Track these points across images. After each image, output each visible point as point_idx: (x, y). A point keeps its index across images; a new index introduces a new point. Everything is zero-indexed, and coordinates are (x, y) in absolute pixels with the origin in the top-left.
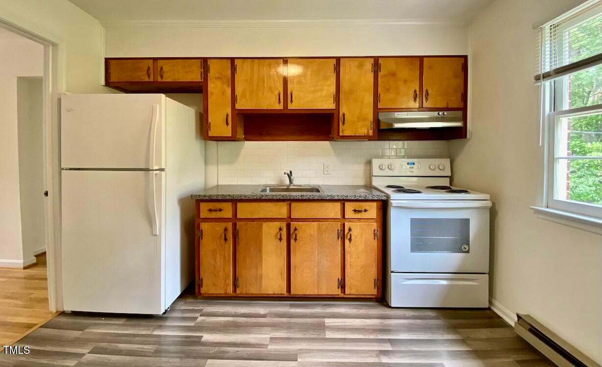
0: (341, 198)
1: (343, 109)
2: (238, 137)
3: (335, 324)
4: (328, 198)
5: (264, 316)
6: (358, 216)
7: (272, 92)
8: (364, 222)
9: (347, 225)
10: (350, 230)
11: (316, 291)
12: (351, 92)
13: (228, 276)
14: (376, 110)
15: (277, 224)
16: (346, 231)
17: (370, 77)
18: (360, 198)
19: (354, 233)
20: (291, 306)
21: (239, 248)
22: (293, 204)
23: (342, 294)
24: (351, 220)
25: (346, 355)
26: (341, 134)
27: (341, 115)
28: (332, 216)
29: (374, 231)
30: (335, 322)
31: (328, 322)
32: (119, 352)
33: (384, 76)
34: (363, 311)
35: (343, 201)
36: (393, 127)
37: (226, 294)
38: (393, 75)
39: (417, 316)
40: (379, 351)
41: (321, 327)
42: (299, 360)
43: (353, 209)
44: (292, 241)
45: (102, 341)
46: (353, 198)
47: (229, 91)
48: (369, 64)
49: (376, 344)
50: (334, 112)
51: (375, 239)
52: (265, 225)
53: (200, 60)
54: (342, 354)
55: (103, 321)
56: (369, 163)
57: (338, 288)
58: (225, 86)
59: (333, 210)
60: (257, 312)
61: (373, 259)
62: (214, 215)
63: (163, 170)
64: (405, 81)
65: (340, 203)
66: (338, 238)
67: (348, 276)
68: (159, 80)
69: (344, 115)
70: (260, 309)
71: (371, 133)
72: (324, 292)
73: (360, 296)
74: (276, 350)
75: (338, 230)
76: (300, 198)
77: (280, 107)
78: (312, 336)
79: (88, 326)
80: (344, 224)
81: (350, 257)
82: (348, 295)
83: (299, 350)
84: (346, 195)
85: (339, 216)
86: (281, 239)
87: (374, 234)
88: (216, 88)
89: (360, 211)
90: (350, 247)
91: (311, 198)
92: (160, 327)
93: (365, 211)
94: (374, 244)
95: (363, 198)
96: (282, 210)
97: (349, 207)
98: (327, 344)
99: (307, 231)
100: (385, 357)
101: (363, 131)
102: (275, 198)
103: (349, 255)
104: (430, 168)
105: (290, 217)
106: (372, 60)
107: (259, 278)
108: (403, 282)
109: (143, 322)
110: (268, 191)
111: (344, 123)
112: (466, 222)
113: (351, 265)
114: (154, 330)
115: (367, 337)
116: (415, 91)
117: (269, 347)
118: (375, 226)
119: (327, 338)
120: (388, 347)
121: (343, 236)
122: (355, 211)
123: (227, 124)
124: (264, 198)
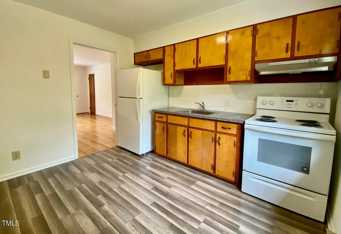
0: (214, 119)
1: (230, 64)
2: (176, 83)
3: (201, 185)
4: (207, 118)
5: (174, 169)
6: (225, 131)
7: (191, 59)
8: (229, 135)
9: (218, 135)
10: (219, 138)
11: (200, 167)
12: (235, 52)
13: (165, 148)
14: (254, 62)
15: (183, 128)
16: (217, 139)
17: (250, 40)
18: (225, 121)
19: (222, 141)
20: (189, 170)
21: (169, 136)
22: (191, 119)
23: (214, 174)
24: (220, 133)
25: (192, 196)
26: (228, 80)
27: (228, 68)
28: (210, 128)
29: (235, 142)
30: (201, 184)
31: (198, 182)
32: (123, 162)
33: (261, 37)
34: (222, 186)
35: (216, 121)
36: (260, 74)
37: (164, 155)
38: (268, 35)
39: (256, 203)
40: (209, 203)
41: (193, 183)
42: (171, 188)
43: (222, 126)
44: (190, 138)
45: (121, 157)
46: (221, 120)
47: (172, 60)
48: (249, 32)
49: (212, 200)
50: (224, 66)
51: (234, 147)
52: (179, 128)
53: (162, 48)
54: (190, 195)
55: (126, 152)
56: (256, 99)
57: (212, 169)
58: (171, 59)
59: (210, 126)
60: (172, 167)
61: (233, 159)
62: (160, 119)
63: (142, 98)
64: (279, 38)
65: (214, 122)
66: (213, 142)
67: (217, 164)
68: (149, 60)
69: (230, 68)
70: (174, 166)
71: (249, 79)
72: (204, 168)
73: (225, 179)
74: (166, 182)
75: (213, 137)
76: (193, 116)
77: (194, 66)
78: (185, 184)
79: (121, 152)
80: (216, 134)
81: (219, 154)
82: (217, 175)
83: (175, 186)
84: (217, 118)
85: (214, 129)
86: (185, 136)
87: (235, 144)
88: (168, 60)
89: (226, 128)
90: (219, 148)
91: (198, 117)
92: (139, 159)
93: (229, 129)
94: (234, 150)
95: (227, 121)
96: (185, 121)
97: (220, 125)
98: (189, 189)
99: (197, 134)
100: (210, 207)
101: (243, 78)
102: (182, 115)
103: (218, 153)
104: (307, 105)
105: (189, 126)
106: (252, 28)
107: (176, 152)
108: (251, 179)
109: (134, 156)
110: (190, 112)
111: (230, 73)
112: (309, 150)
113: (219, 159)
114: (136, 159)
115: (210, 196)
116: (288, 44)
117: (165, 180)
118: (235, 139)
119: (191, 188)
120: (217, 205)
121: (216, 141)
122: (223, 128)
123: (172, 78)
124: (177, 114)
